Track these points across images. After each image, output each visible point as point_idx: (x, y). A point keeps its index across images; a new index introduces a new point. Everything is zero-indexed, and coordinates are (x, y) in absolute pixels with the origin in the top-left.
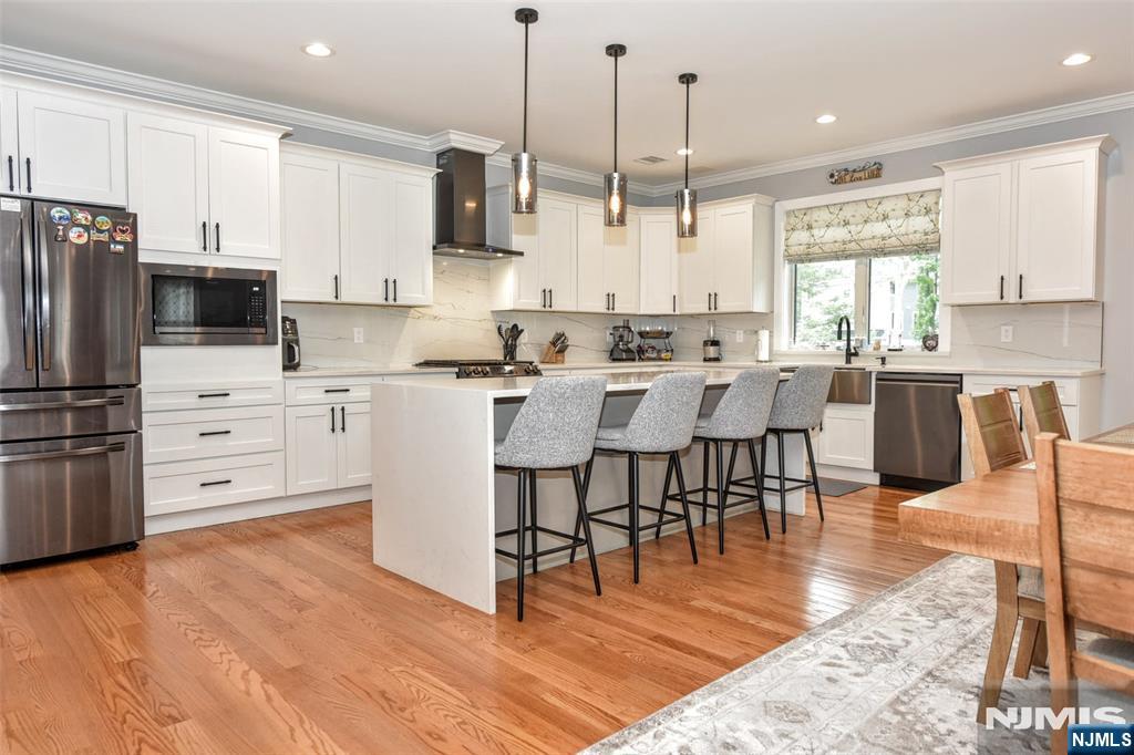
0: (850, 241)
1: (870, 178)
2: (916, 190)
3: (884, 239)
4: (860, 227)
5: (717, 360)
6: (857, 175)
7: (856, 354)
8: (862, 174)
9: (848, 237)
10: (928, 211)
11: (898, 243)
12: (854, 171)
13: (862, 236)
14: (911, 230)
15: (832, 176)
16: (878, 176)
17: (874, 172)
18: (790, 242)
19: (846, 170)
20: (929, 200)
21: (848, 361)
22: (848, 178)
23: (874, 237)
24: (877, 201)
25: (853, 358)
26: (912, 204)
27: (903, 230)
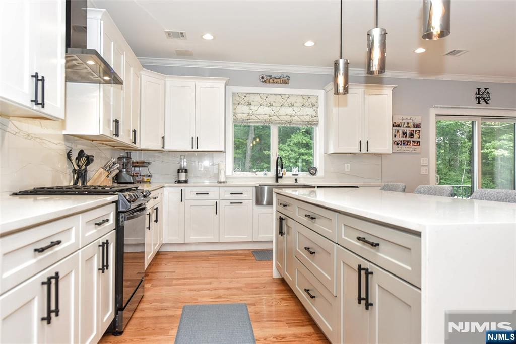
0: (274, 115)
1: (283, 83)
2: (307, 94)
3: (291, 116)
4: (278, 108)
5: (186, 182)
6: (276, 80)
7: (281, 177)
8: (279, 80)
9: (272, 113)
10: (313, 106)
11: (299, 120)
12: (275, 78)
13: (280, 113)
14: (305, 114)
15: (262, 78)
16: (287, 83)
17: (285, 81)
18: (237, 111)
19: (271, 76)
20: (313, 100)
21: (277, 181)
22: (271, 80)
23: (286, 115)
24: (287, 96)
25: (279, 179)
26: (305, 101)
27: (301, 113)
